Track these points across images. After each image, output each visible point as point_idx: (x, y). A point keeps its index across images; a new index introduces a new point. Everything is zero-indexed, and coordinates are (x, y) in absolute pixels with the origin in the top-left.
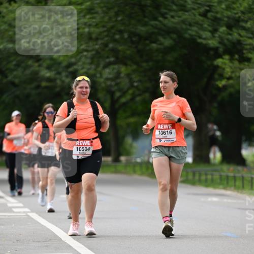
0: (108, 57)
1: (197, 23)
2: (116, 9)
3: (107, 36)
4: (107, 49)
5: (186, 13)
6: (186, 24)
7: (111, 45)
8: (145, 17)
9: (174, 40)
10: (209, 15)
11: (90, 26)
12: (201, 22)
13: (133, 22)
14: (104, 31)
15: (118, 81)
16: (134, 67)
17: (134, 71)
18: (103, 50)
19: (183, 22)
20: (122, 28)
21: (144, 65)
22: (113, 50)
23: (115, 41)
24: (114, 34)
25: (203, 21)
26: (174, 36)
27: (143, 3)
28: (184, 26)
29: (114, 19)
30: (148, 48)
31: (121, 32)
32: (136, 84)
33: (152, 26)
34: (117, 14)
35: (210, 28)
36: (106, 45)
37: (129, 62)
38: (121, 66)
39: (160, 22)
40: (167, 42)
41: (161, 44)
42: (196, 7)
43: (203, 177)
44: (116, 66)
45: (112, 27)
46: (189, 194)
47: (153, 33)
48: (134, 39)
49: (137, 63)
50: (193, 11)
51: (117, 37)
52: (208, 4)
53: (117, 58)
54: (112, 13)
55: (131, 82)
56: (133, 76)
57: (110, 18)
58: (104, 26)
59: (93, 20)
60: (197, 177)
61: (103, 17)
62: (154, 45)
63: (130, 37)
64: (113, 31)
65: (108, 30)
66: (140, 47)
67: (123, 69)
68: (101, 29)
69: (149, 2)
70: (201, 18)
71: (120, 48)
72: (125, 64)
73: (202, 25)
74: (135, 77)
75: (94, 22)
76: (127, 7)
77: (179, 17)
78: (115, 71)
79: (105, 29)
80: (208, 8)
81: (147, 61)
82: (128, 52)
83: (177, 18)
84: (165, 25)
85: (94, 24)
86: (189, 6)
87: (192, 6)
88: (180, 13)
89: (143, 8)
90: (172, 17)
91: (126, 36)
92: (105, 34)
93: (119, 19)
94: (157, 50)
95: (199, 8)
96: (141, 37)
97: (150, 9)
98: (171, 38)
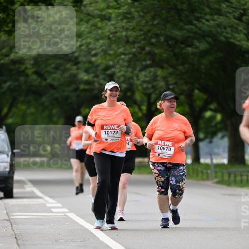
0: (145, 60)
1: (231, 27)
2: (152, 14)
3: (144, 39)
4: (144, 52)
5: (221, 17)
6: (220, 28)
7: (148, 49)
8: (181, 21)
9: (210, 44)
10: (244, 18)
11: (127, 29)
12: (235, 26)
13: (169, 26)
14: (141, 35)
15: (155, 83)
16: (171, 70)
17: (170, 74)
18: (140, 53)
19: (219, 26)
20: (159, 32)
21: (181, 68)
22: (149, 53)
23: (152, 44)
24: (151, 38)
25: (238, 25)
26: (209, 40)
27: (179, 7)
28: (219, 30)
29: (151, 23)
30: (184, 51)
31: (157, 36)
32: (171, 87)
33: (187, 30)
34: (154, 18)
35: (245, 32)
36: (143, 49)
37: (166, 65)
38: (157, 69)
39: (195, 25)
40: (203, 46)
41: (197, 48)
42: (230, 11)
43: (238, 178)
44: (153, 69)
45: (149, 31)
46: (224, 195)
47: (189, 37)
48: (170, 42)
49: (173, 66)
50: (228, 15)
51: (154, 40)
52: (242, 8)
53: (154, 61)
54: (149, 17)
55: (167, 84)
56: (170, 79)
57: (147, 22)
58: (141, 30)
59: (131, 24)
60: (232, 178)
61: (140, 21)
62: (189, 49)
63: (166, 40)
64: (150, 35)
65: (145, 34)
66: (177, 50)
67: (160, 72)
68: (138, 33)
69: (185, 7)
70: (236, 22)
71: (157, 51)
72: (162, 67)
73: (236, 29)
74: (171, 80)
75: (131, 26)
76: (164, 12)
77: (214, 20)
78: (152, 74)
79: (142, 33)
80: (242, 12)
81: (183, 64)
82: (165, 55)
83: (212, 22)
84: (200, 29)
85: (132, 28)
86: (224, 10)
87: (227, 10)
88: (216, 17)
89: (179, 12)
90: (207, 20)
91: (162, 39)
92: (143, 37)
93: (156, 22)
94: (193, 54)
95: (233, 12)
96: (177, 41)
97: (186, 13)
98: (207, 42)
